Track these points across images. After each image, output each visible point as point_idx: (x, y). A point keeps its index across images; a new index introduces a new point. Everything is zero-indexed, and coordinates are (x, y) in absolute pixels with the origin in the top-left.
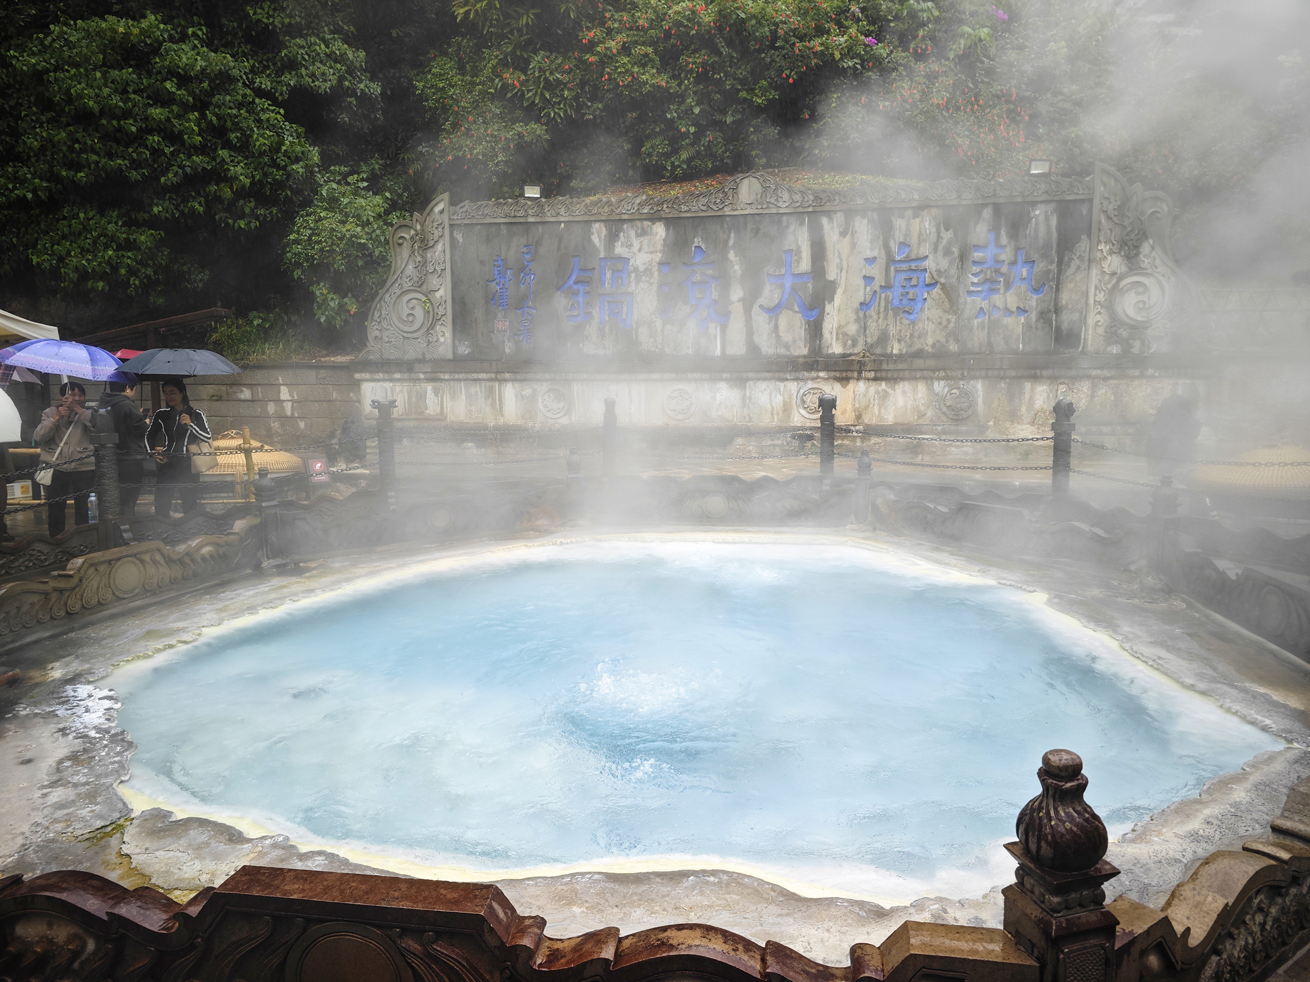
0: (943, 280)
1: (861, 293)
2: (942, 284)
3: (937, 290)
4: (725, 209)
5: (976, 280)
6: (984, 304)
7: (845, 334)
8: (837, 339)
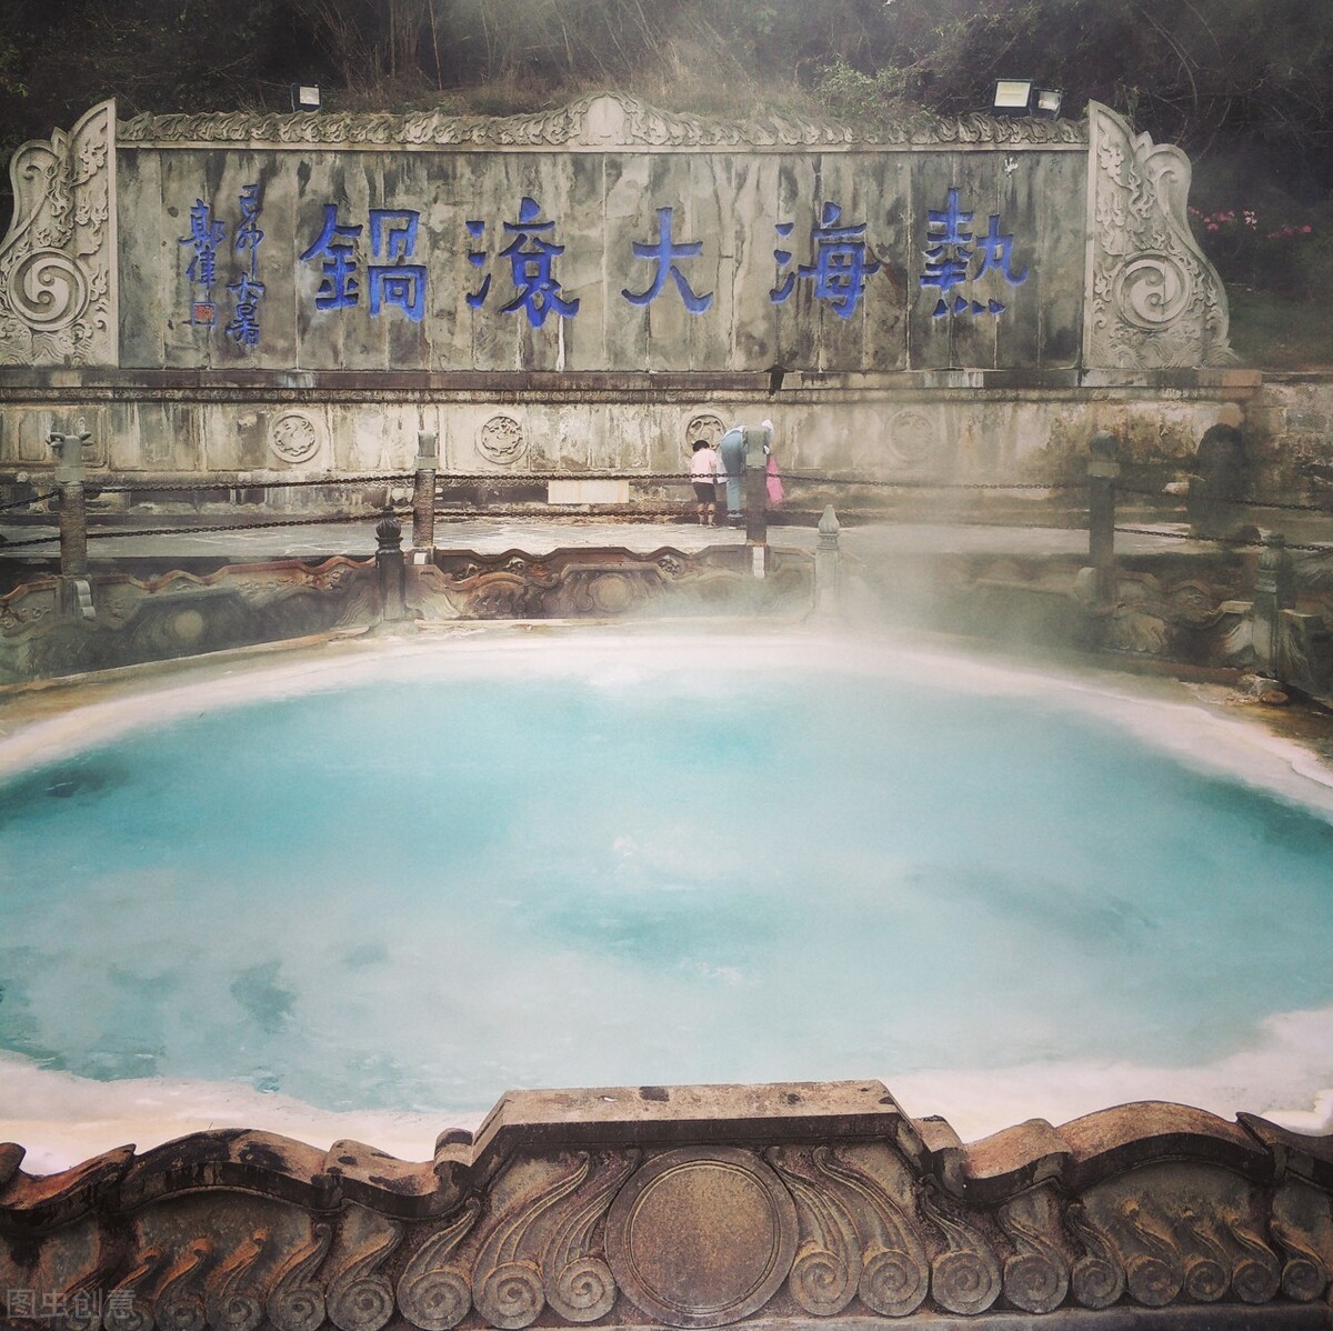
0: (887, 260)
1: (773, 276)
2: (886, 265)
3: (880, 273)
4: (569, 143)
5: (932, 260)
6: (945, 295)
7: (750, 337)
8: (738, 343)
